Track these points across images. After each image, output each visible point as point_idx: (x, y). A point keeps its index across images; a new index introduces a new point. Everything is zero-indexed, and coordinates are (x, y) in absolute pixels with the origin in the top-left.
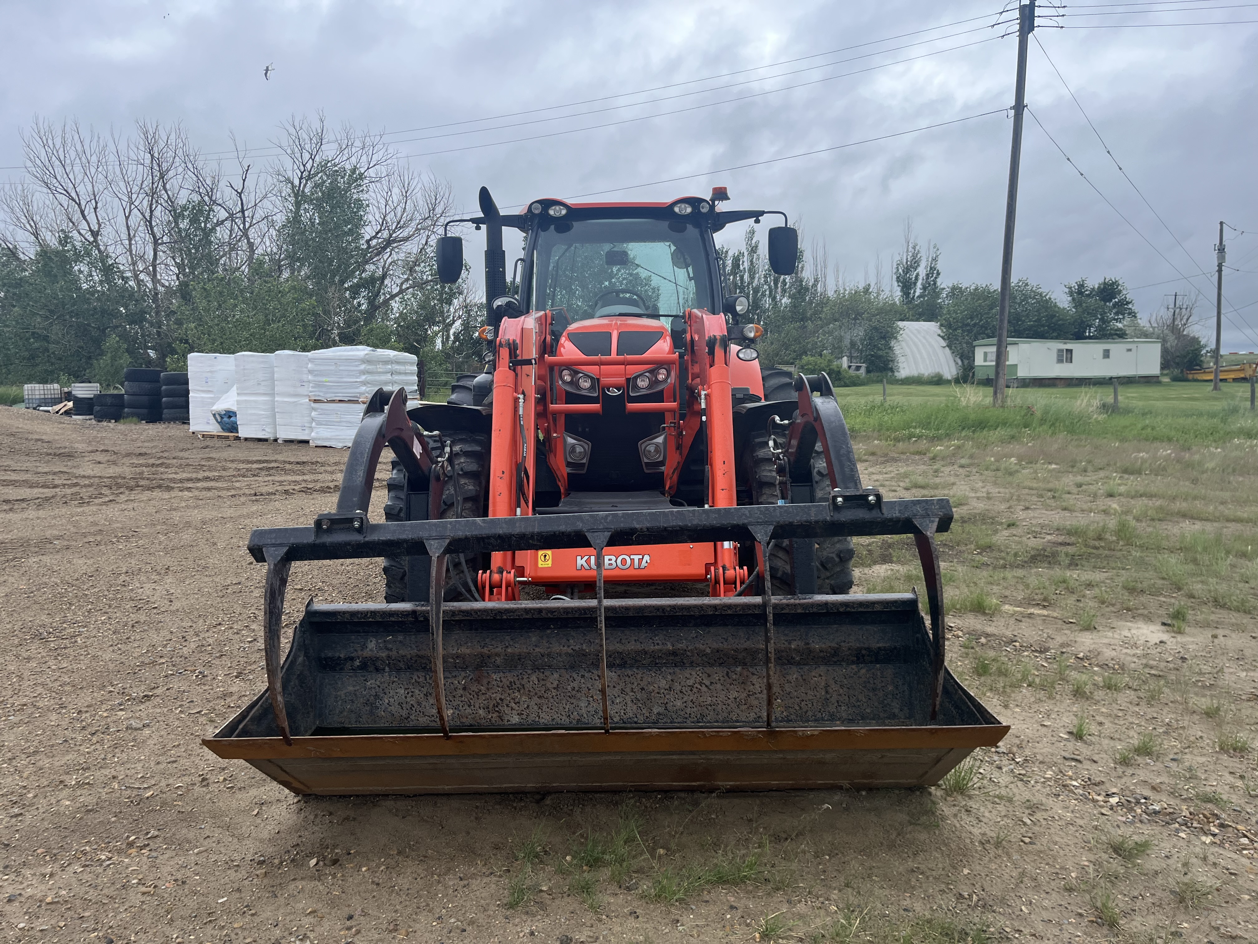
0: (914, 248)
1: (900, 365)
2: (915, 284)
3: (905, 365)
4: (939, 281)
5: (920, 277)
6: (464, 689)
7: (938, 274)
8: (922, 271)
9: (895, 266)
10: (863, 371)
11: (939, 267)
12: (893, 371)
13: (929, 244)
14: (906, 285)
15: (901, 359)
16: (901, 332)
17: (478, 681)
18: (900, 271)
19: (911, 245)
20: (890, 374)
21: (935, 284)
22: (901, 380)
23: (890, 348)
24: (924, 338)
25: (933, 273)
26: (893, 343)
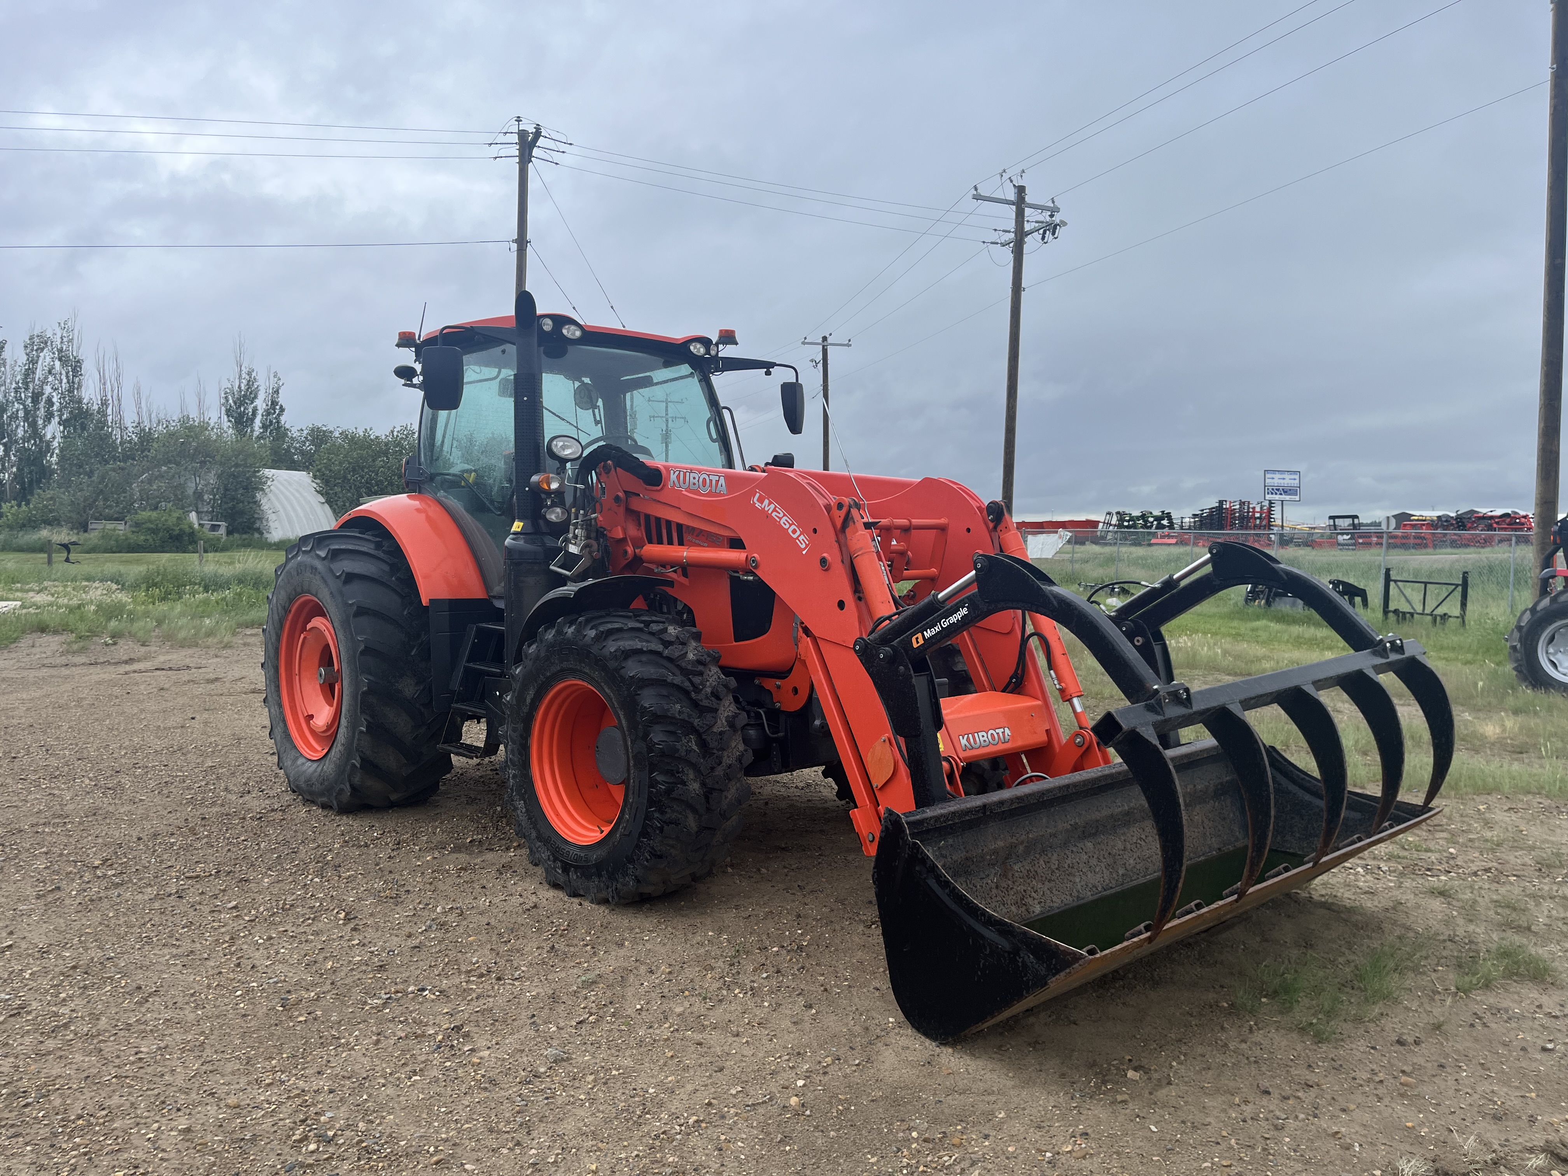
0: (249, 374)
1: (271, 524)
2: (252, 420)
3: (276, 524)
4: (283, 419)
5: (260, 412)
6: (997, 887)
7: (282, 410)
8: (261, 404)
9: (223, 395)
10: (222, 531)
11: (281, 400)
12: (261, 533)
13: (269, 371)
14: (241, 421)
15: (272, 517)
16: (269, 483)
17: (1005, 875)
18: (231, 401)
19: (244, 370)
20: (257, 535)
21: (278, 422)
22: (275, 544)
23: (255, 502)
24: (297, 491)
25: (274, 409)
26: (258, 495)
